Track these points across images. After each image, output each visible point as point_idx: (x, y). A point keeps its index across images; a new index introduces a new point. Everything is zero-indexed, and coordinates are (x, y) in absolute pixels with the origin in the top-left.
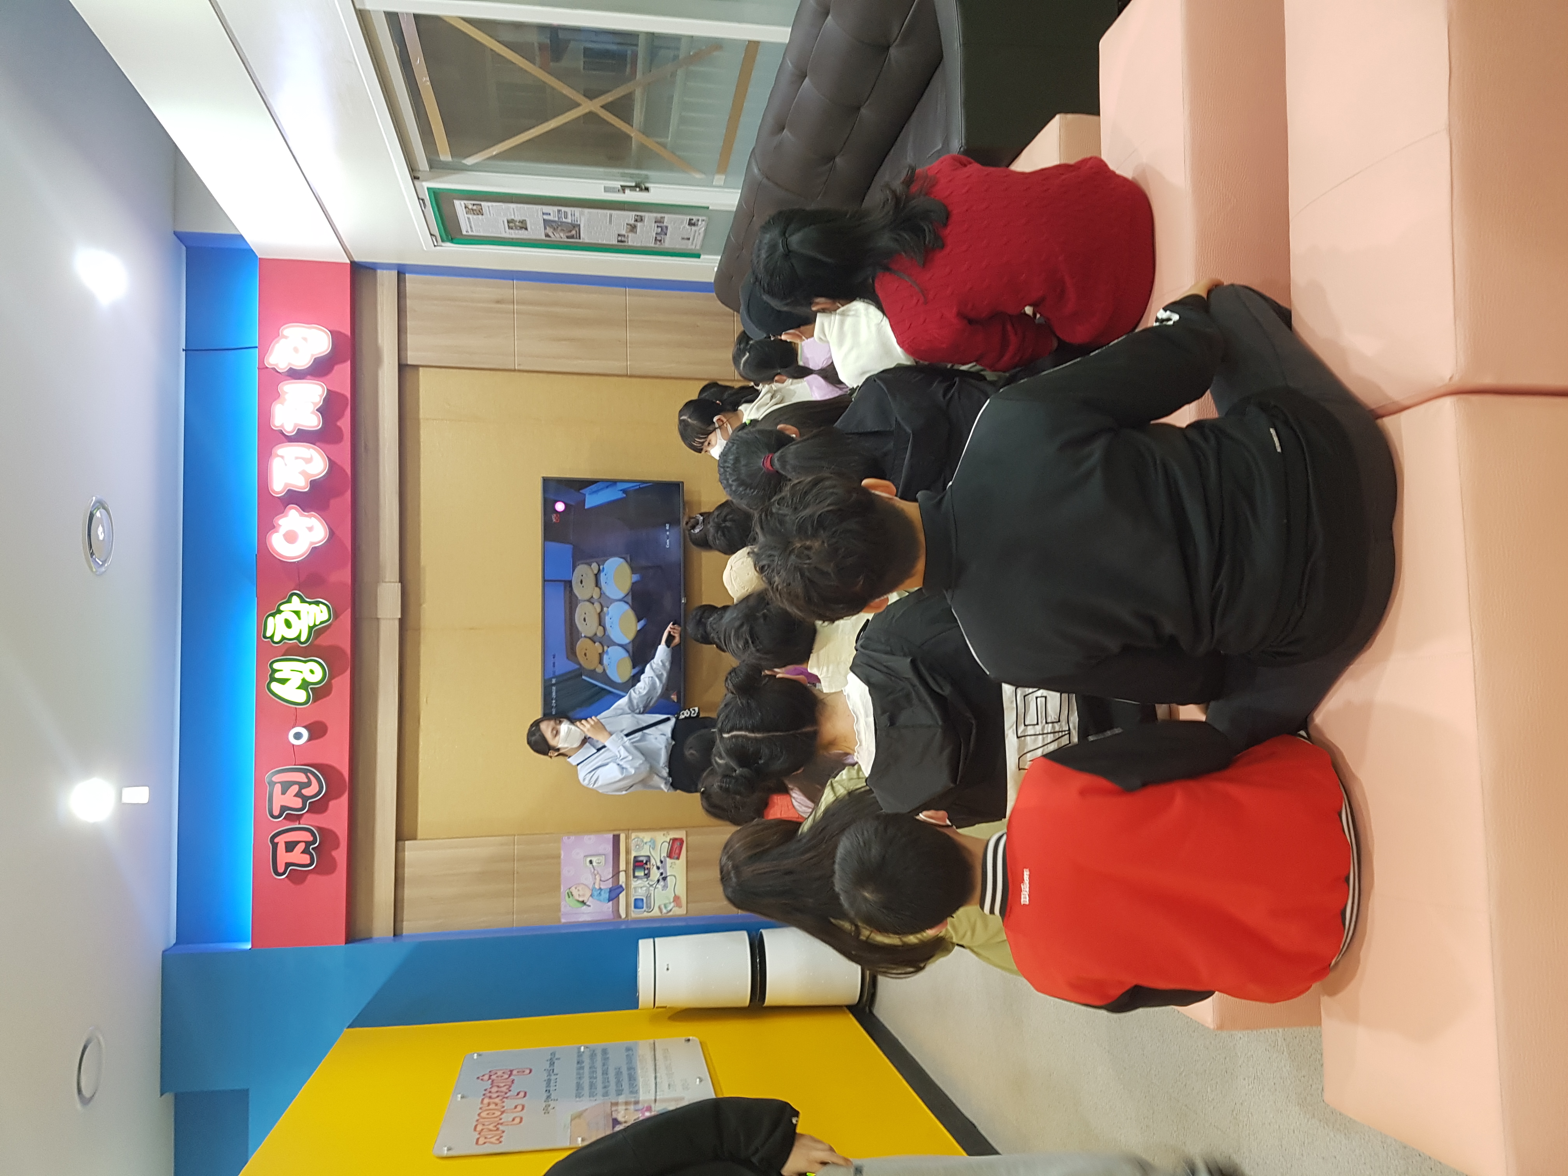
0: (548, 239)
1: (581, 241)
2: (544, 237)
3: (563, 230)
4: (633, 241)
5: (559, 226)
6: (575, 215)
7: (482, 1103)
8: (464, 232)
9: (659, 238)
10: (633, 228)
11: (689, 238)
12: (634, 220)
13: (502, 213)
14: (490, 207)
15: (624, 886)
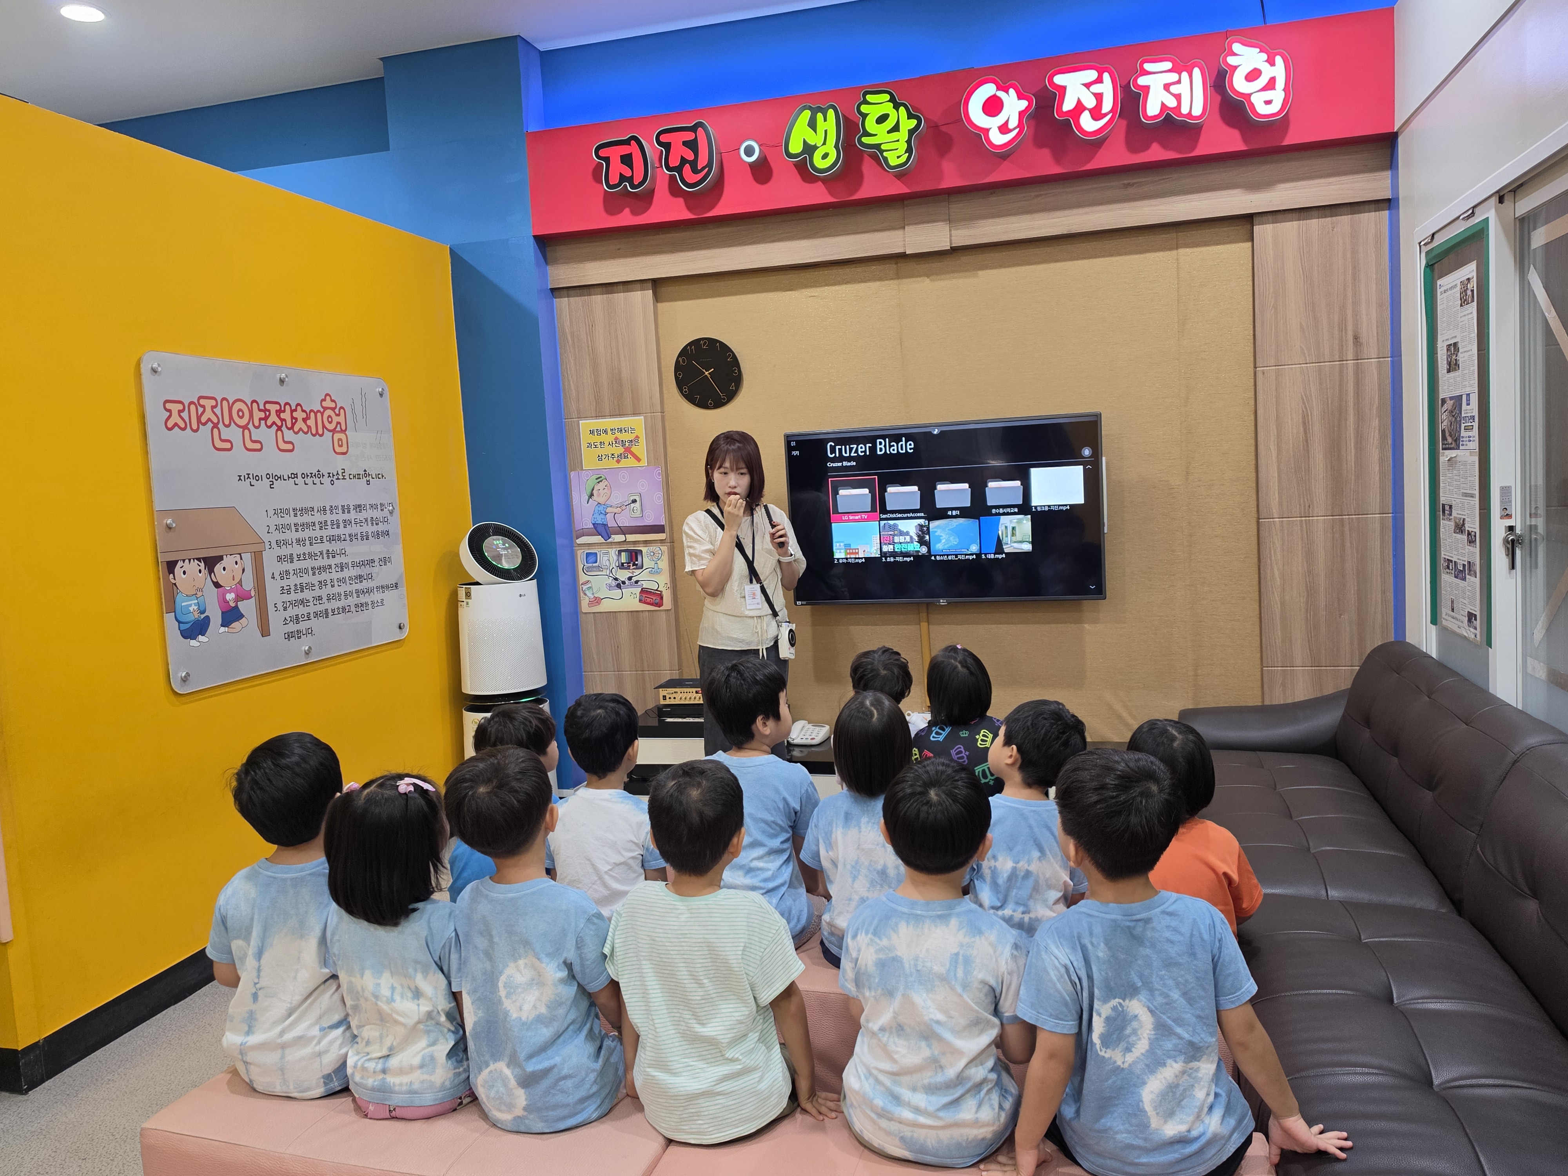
0: (1440, 403)
1: (1441, 451)
2: (1441, 396)
3: (1451, 426)
4: (1446, 526)
5: (1456, 419)
6: (1470, 441)
7: (266, 402)
8: (1439, 282)
9: (1451, 568)
10: (1460, 528)
11: (1453, 610)
12: (1470, 530)
13: (1464, 334)
14: (1470, 316)
15: (610, 540)
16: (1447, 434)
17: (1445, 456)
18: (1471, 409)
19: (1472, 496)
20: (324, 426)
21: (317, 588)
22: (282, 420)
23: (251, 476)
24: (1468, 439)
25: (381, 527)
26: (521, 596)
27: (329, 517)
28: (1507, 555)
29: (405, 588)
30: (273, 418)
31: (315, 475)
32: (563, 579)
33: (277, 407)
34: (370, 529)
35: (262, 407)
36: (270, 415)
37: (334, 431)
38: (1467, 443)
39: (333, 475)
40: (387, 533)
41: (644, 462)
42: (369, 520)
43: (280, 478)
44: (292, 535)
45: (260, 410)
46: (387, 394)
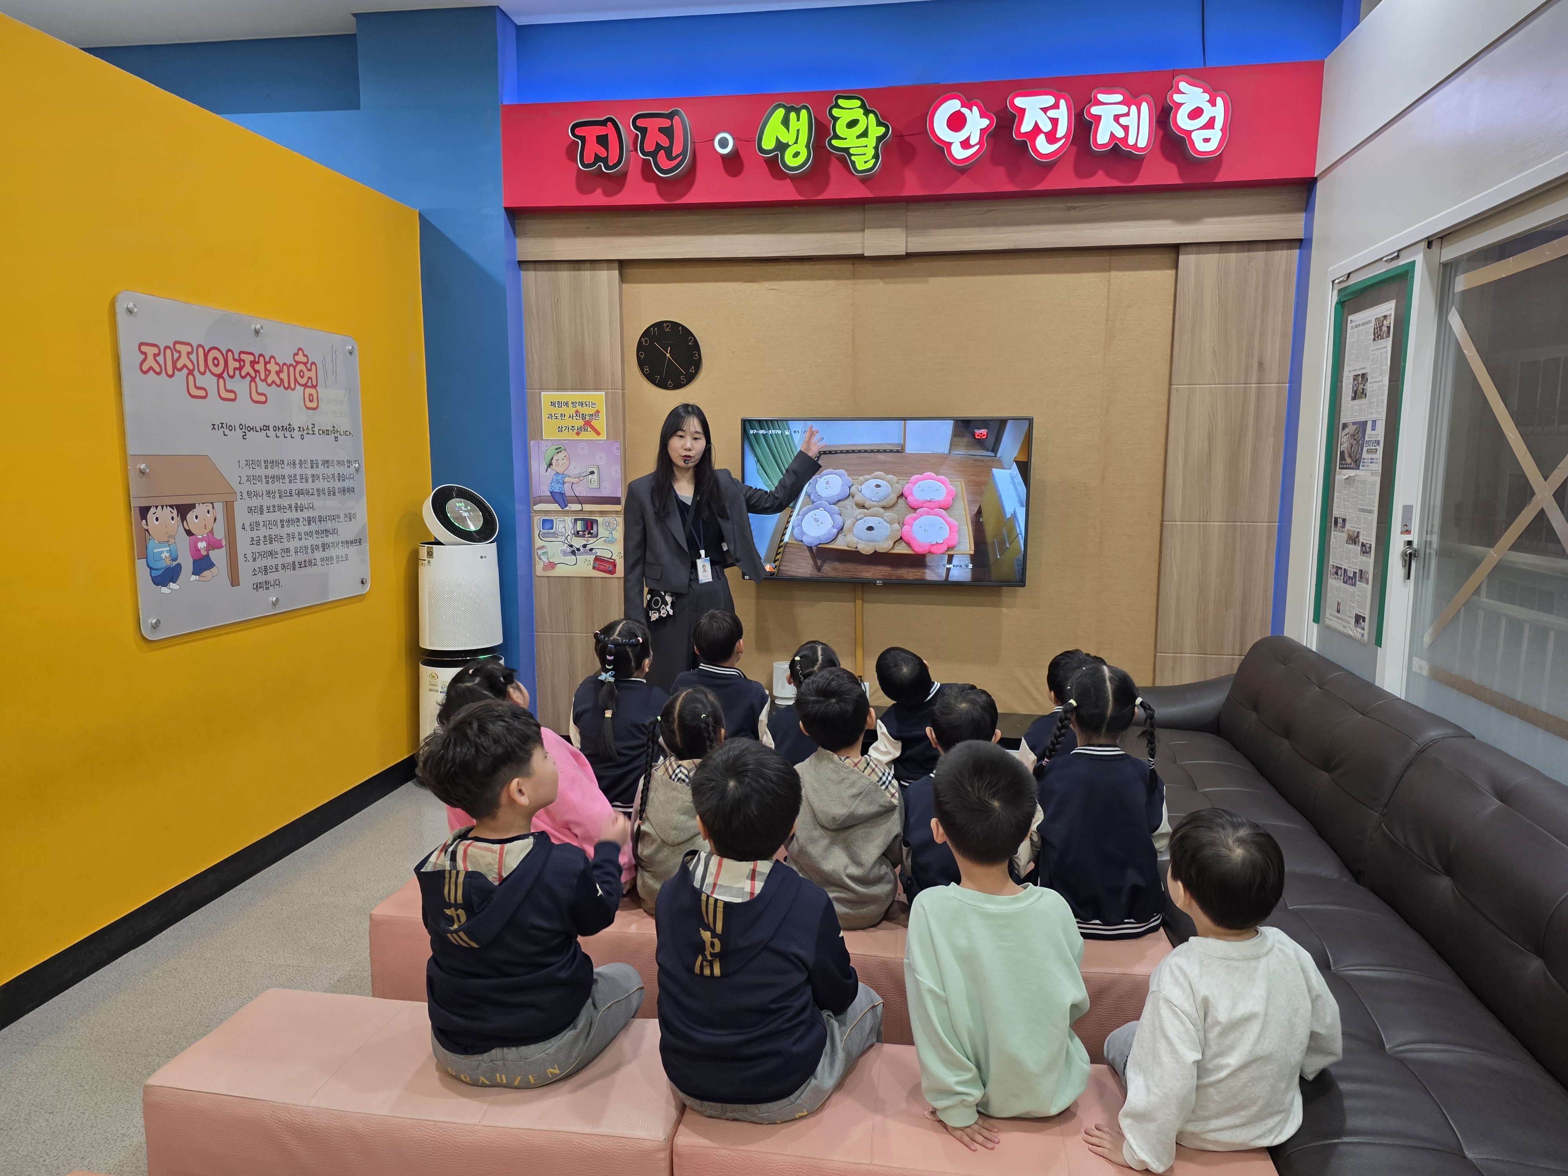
0: (1341, 427)
1: (1339, 470)
2: (1343, 420)
3: (1351, 448)
4: (1337, 538)
5: (1357, 442)
6: (1372, 463)
7: (241, 352)
8: (1350, 318)
9: (1339, 574)
10: (1353, 539)
11: (1338, 611)
12: (1365, 542)
13: (1376, 366)
14: (1384, 350)
15: (567, 508)
16: (1346, 455)
17: (1342, 475)
18: (1378, 433)
19: (1370, 512)
20: (296, 380)
21: (285, 540)
22: (256, 371)
23: (224, 425)
24: (1370, 461)
25: (347, 484)
26: (482, 557)
27: (298, 471)
28: (1404, 566)
29: (368, 544)
30: (248, 368)
31: (286, 429)
32: (521, 542)
33: (251, 358)
34: (338, 485)
35: (237, 357)
36: (244, 365)
37: (305, 386)
38: (1369, 464)
39: (304, 430)
40: (351, 490)
41: (603, 436)
42: (336, 476)
43: (253, 429)
44: (261, 487)
45: (235, 360)
46: (356, 352)
